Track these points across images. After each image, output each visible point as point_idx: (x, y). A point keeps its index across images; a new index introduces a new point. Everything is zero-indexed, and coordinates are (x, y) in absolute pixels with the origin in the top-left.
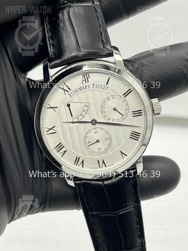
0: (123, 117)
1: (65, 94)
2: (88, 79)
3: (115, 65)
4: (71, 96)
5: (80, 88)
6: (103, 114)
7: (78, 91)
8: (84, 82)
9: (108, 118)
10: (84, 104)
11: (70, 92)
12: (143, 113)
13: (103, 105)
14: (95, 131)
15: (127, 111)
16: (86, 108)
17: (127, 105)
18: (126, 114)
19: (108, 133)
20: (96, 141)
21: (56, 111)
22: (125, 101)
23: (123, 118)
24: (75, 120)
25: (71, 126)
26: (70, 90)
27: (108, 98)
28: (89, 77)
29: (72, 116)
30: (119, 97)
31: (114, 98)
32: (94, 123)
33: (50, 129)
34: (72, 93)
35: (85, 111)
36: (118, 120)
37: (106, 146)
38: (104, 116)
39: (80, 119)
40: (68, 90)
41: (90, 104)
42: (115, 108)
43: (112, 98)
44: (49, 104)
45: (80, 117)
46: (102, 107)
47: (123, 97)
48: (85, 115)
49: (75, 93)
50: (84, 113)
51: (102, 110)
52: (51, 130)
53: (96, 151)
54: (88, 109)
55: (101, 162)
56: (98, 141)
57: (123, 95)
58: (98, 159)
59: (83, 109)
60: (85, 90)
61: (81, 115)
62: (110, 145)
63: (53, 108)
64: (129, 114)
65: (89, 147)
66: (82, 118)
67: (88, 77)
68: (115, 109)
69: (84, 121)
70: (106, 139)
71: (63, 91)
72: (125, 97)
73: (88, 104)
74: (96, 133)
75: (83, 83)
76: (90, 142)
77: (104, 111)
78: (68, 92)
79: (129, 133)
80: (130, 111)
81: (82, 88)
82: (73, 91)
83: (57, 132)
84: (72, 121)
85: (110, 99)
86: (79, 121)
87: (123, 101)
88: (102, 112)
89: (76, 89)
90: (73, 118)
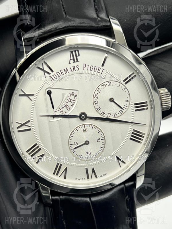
0: (122, 110)
2: (78, 57)
3: (115, 40)
4: (53, 80)
5: (66, 70)
6: (96, 106)
7: (63, 74)
8: (72, 61)
9: (102, 112)
10: (71, 92)
11: (52, 74)
12: (149, 107)
13: (96, 93)
14: (83, 128)
15: (128, 103)
16: (72, 98)
17: (129, 94)
18: (126, 107)
19: (101, 132)
20: (84, 143)
21: (31, 100)
22: (126, 90)
23: (121, 112)
24: (58, 113)
25: (51, 121)
26: (52, 71)
27: (103, 84)
28: (79, 55)
29: (53, 108)
30: (118, 84)
31: (112, 84)
32: (83, 117)
33: (22, 125)
34: (54, 75)
35: (71, 101)
36: (116, 115)
37: (98, 150)
38: (97, 108)
39: (64, 111)
40: (50, 71)
41: (78, 92)
42: (112, 98)
43: (108, 84)
44: (22, 90)
45: (65, 109)
46: (96, 96)
47: (124, 83)
48: (71, 107)
49: (59, 75)
50: (69, 104)
51: (95, 100)
52: (24, 126)
53: (85, 155)
54: (75, 98)
55: (90, 171)
56: (87, 143)
57: (124, 81)
58: (86, 167)
59: (68, 98)
61: (66, 106)
62: (103, 148)
63: (28, 95)
64: (130, 107)
65: (75, 150)
66: (67, 111)
67: (77, 55)
68: (112, 100)
69: (70, 114)
70: (98, 140)
71: (43, 72)
72: (126, 83)
73: (76, 92)
75: (70, 63)
76: (76, 144)
77: (97, 102)
78: (48, 73)
79: (130, 133)
80: (132, 103)
81: (69, 69)
82: (57, 73)
83: (32, 129)
84: (53, 115)
85: (105, 86)
86: (63, 114)
87: (123, 89)
88: (94, 103)
89: (60, 71)
90: (55, 110)
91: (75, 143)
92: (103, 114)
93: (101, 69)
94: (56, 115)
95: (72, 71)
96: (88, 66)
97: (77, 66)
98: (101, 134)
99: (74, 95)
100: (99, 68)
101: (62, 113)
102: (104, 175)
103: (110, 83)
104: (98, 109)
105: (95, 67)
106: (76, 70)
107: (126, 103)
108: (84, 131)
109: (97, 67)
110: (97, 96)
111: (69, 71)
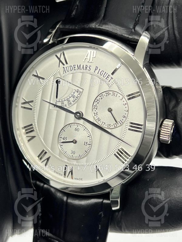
0: (117, 124)
1: (59, 67)
3: (133, 54)
4: (64, 72)
5: (79, 66)
6: (94, 110)
7: (75, 69)
8: (87, 60)
9: (98, 118)
10: (77, 88)
11: (66, 65)
12: (142, 130)
13: (98, 98)
14: (76, 127)
16: (76, 94)
17: (128, 111)
18: (121, 123)
19: (90, 137)
20: (72, 140)
22: (126, 105)
23: (115, 126)
24: (59, 104)
25: (51, 108)
26: (67, 63)
27: (107, 92)
28: (95, 57)
29: (57, 97)
30: (121, 97)
31: (115, 95)
32: (78, 116)
33: (26, 102)
34: (67, 68)
35: (74, 97)
36: (109, 126)
40: (64, 63)
41: (83, 91)
42: (111, 109)
43: (112, 94)
44: (36, 71)
45: (66, 103)
47: (127, 98)
48: (72, 102)
49: (71, 70)
50: (72, 99)
51: (95, 104)
52: (27, 104)
53: (69, 153)
54: (78, 96)
57: (128, 96)
58: (66, 164)
59: (72, 94)
60: (85, 70)
61: (69, 101)
62: (87, 152)
63: (39, 78)
64: (125, 123)
65: (62, 144)
66: (67, 105)
70: (86, 143)
71: (59, 61)
72: (129, 99)
73: (81, 90)
74: (77, 130)
75: (84, 61)
76: (65, 139)
77: (96, 107)
78: (64, 65)
79: (116, 149)
80: (128, 120)
81: (81, 67)
82: (70, 66)
83: (33, 109)
84: (55, 104)
85: (109, 94)
86: (63, 107)
87: (124, 104)
88: (94, 107)
89: (74, 66)
90: (58, 100)
91: (64, 137)
92: (98, 120)
93: (111, 77)
94: (57, 105)
95: (84, 69)
96: (100, 69)
97: (90, 67)
98: (90, 139)
99: (78, 93)
100: (109, 75)
101: (62, 105)
102: (80, 179)
103: (114, 94)
104: (95, 114)
105: (105, 73)
106: (88, 70)
107: (123, 118)
108: (76, 130)
109: (107, 74)
110: (98, 101)
111: (81, 69)
